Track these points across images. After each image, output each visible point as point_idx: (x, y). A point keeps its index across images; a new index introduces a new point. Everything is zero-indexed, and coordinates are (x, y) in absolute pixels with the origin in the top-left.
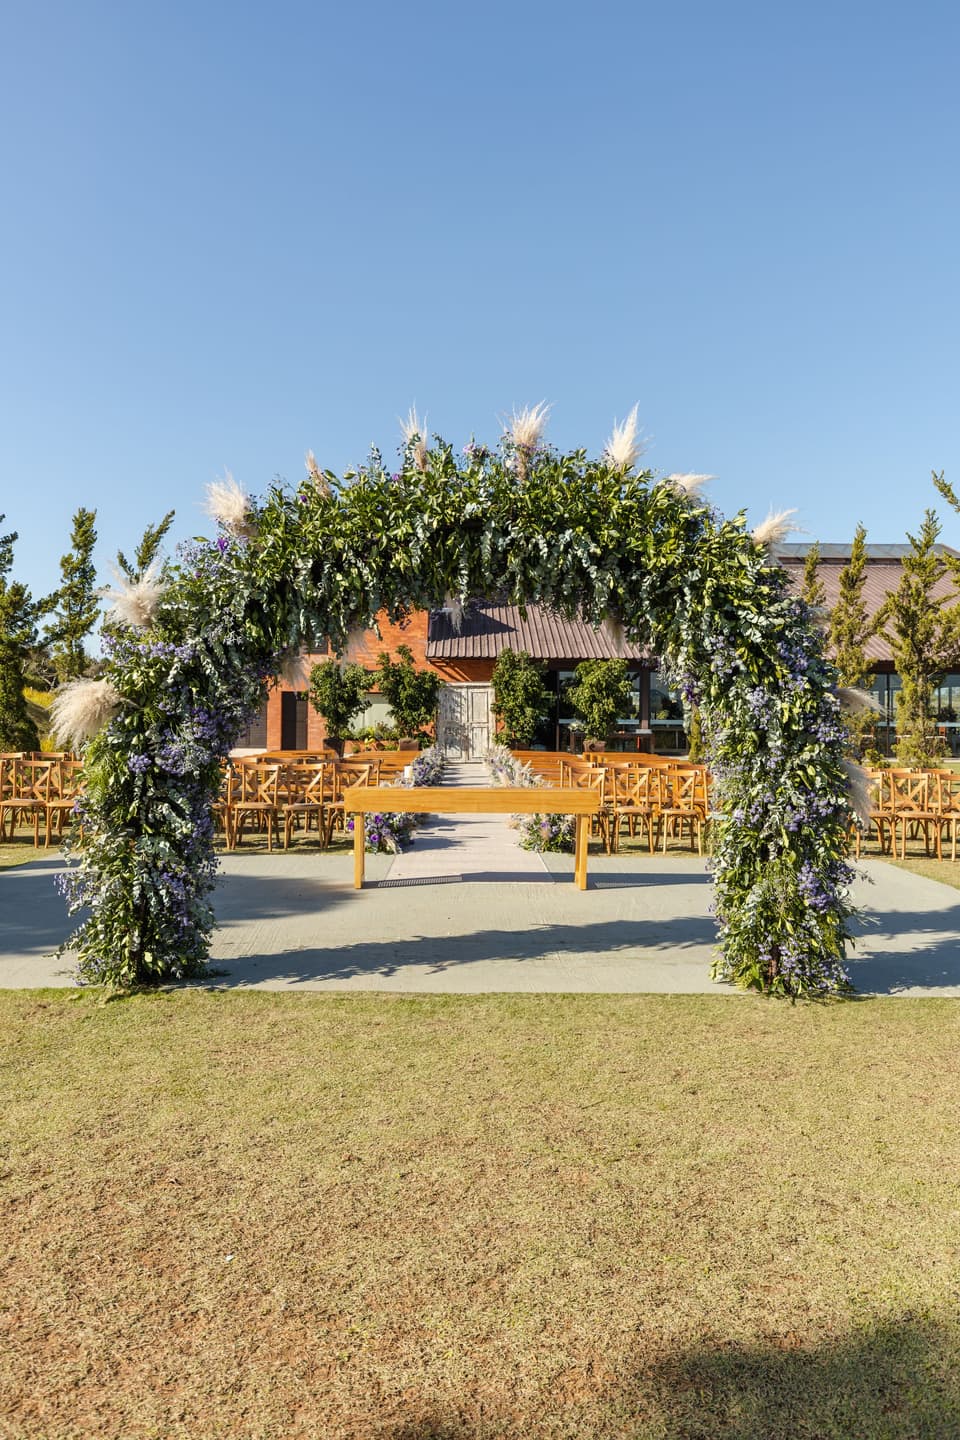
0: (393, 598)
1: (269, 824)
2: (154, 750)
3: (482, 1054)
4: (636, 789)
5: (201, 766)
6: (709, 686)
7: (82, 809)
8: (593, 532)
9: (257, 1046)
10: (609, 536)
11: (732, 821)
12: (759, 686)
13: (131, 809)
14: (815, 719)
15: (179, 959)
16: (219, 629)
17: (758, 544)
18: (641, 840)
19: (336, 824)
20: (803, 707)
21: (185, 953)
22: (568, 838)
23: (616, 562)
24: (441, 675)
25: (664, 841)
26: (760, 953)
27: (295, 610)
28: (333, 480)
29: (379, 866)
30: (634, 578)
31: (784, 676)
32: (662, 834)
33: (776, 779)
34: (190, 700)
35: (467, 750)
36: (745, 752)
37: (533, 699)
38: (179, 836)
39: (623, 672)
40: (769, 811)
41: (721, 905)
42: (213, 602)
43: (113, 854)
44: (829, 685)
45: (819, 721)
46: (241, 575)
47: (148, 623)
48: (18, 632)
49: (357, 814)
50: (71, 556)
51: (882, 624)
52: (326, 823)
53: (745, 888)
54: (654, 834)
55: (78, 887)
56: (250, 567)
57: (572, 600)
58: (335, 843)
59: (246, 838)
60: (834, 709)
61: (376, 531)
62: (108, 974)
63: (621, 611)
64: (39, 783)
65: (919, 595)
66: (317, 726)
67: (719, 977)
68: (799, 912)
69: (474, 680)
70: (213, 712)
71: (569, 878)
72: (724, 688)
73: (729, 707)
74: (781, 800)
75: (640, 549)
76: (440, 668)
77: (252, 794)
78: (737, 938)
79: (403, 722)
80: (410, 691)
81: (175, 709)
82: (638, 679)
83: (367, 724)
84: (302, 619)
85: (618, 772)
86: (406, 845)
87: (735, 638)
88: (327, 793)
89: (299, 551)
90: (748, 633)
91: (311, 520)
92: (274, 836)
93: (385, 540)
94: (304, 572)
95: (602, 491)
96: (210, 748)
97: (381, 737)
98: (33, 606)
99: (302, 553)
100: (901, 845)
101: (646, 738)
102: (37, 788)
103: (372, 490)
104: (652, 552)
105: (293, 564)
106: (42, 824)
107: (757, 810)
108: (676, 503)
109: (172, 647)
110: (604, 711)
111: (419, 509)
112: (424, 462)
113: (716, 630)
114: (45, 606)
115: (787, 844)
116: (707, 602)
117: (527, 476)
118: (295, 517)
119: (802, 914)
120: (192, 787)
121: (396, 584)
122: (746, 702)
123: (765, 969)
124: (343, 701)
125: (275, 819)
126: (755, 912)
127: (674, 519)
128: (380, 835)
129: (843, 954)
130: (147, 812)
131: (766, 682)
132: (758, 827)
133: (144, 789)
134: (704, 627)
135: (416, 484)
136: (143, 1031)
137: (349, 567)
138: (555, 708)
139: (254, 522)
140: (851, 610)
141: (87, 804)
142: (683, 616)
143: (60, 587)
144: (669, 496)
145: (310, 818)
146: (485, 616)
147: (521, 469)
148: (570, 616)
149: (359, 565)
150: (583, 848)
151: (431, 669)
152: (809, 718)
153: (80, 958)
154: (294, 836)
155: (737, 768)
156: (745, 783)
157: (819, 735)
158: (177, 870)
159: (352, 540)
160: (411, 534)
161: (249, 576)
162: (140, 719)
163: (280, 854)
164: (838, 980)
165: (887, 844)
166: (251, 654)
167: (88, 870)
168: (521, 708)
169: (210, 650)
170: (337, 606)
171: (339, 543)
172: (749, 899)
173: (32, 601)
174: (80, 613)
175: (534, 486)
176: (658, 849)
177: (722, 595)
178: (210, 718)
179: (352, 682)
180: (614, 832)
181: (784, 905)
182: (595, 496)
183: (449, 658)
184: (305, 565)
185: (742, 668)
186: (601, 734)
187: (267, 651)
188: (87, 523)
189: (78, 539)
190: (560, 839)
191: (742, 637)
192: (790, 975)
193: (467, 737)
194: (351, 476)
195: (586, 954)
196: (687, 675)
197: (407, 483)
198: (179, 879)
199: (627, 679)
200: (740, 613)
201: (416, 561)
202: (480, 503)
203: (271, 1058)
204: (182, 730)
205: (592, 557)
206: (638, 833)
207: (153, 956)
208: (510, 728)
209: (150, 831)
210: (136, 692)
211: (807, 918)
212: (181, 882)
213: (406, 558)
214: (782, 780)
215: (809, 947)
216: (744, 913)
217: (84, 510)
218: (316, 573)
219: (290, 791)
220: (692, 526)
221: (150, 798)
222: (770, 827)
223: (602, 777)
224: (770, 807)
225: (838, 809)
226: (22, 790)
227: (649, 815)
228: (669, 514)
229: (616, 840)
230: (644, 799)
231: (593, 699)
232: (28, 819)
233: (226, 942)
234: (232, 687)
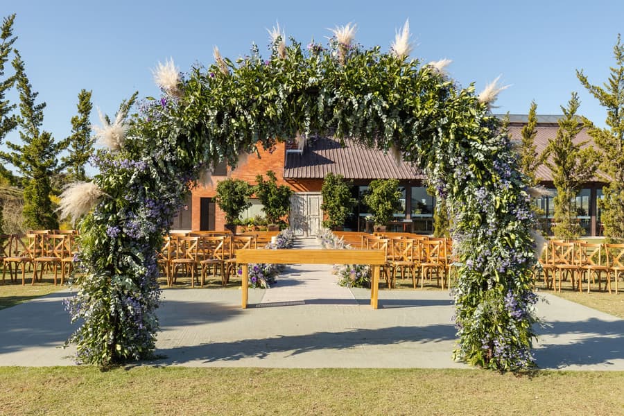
0: (265, 134)
1: (192, 272)
2: (122, 224)
3: (318, 404)
4: (405, 252)
5: (150, 234)
6: (452, 187)
7: (79, 259)
8: (384, 95)
9: (183, 400)
10: (394, 97)
11: (466, 267)
12: (482, 186)
13: (108, 259)
14: (515, 206)
15: (137, 349)
16: (161, 152)
17: (482, 103)
18: (408, 281)
19: (231, 272)
20: (508, 199)
21: (140, 345)
22: (366, 279)
23: (398, 113)
24: (292, 188)
25: (422, 282)
26: (482, 344)
27: (207, 141)
28: (230, 64)
29: (256, 295)
30: (408, 122)
31: (497, 181)
32: (421, 278)
33: (492, 242)
34: (144, 194)
35: (307, 231)
36: (474, 226)
37: (344, 202)
38: (137, 276)
39: (396, 186)
40: (487, 260)
41: (459, 316)
42: (158, 136)
43: (97, 286)
44: (524, 186)
45: (518, 207)
46: (174, 120)
47: (119, 148)
48: (46, 160)
49: (244, 264)
50: (77, 117)
51: (546, 158)
52: (226, 271)
53: (473, 306)
54: (416, 278)
55: (76, 306)
56: (180, 115)
57: (371, 136)
58: (231, 282)
59: (179, 280)
60: (526, 200)
61: (256, 94)
62: (94, 358)
63: (401, 143)
64: (57, 247)
65: (568, 141)
66: (221, 217)
67: (458, 359)
68: (505, 321)
69: (310, 191)
70: (158, 201)
71: (368, 302)
72: (462, 188)
73: (464, 200)
74: (495, 254)
75: (412, 105)
76: (291, 184)
77: (182, 255)
78: (469, 336)
79: (270, 215)
80: (274, 197)
81: (135, 200)
82: (405, 191)
83: (249, 216)
84: (211, 146)
85: (395, 241)
86: (272, 284)
87: (468, 159)
88: (226, 254)
89: (209, 106)
90: (476, 155)
91: (217, 87)
92: (195, 279)
93: (260, 99)
94: (212, 118)
95: (389, 71)
96: (156, 223)
97: (257, 224)
98: (55, 146)
99: (211, 107)
100: (558, 284)
101: (409, 225)
102: (56, 251)
103: (253, 70)
104: (419, 107)
105: (205, 113)
106: (59, 272)
107: (480, 260)
108: (433, 79)
109: (133, 161)
110: (386, 209)
111: (281, 81)
112: (284, 54)
113: (457, 154)
114: (62, 146)
115: (498, 280)
116: (452, 136)
117: (345, 62)
118: (207, 86)
119: (507, 321)
120: (145, 246)
121: (267, 126)
122: (474, 196)
123: (485, 354)
124: (236, 202)
125: (196, 269)
126: (479, 320)
127: (432, 88)
128: (257, 278)
129: (531, 345)
130: (118, 261)
131: (486, 184)
132: (481, 270)
133: (116, 247)
134: (450, 152)
135: (279, 66)
136: (115, 392)
137: (239, 115)
138: (357, 207)
139: (183, 88)
140: (528, 150)
141: (82, 256)
142: (437, 145)
143: (71, 135)
144: (429, 74)
145: (216, 269)
146: (317, 154)
147: (341, 58)
148: (370, 145)
149: (245, 114)
150: (375, 286)
151: (286, 184)
152: (511, 206)
153: (78, 348)
154: (207, 279)
155: (469, 235)
156: (473, 244)
157: (518, 215)
158: (136, 295)
159: (241, 99)
160: (276, 96)
161: (180, 120)
162: (114, 205)
163: (198, 288)
164: (528, 361)
165: (550, 283)
166: (181, 167)
167: (82, 295)
168: (338, 207)
169: (156, 164)
170: (232, 139)
171: (233, 101)
172: (475, 313)
173: (54, 143)
174: (82, 150)
175: (349, 68)
176: (418, 286)
177: (461, 133)
178: (156, 205)
179: (241, 192)
180: (393, 277)
181: (497, 316)
182: (385, 74)
183: (297, 178)
184: (213, 114)
185: (472, 176)
186: (384, 222)
187: (190, 165)
188: (86, 98)
189: (82, 107)
190: (362, 280)
191: (473, 158)
192: (500, 358)
193: (307, 223)
194: (241, 61)
195: (379, 346)
196: (439, 181)
197: (274, 66)
198: (137, 301)
199: (399, 190)
200: (471, 143)
201: (280, 112)
202: (318, 77)
203: (192, 407)
204: (139, 212)
205: (384, 110)
206: (407, 277)
207: (122, 347)
208: (332, 218)
209: (120, 272)
210: (112, 189)
211: (510, 324)
212: (138, 303)
213: (273, 110)
214: (496, 242)
215: (511, 341)
216: (473, 322)
217: (85, 90)
218: (219, 119)
219: (204, 252)
220: (443, 93)
221: (120, 253)
222: (488, 270)
223: (386, 245)
224: (488, 258)
225: (528, 259)
226: (48, 252)
227: (413, 267)
228: (429, 85)
229: (393, 281)
230: (410, 258)
231: (379, 202)
232: (51, 269)
233: (165, 339)
234: (169, 186)
